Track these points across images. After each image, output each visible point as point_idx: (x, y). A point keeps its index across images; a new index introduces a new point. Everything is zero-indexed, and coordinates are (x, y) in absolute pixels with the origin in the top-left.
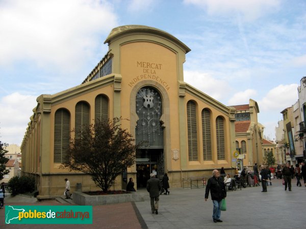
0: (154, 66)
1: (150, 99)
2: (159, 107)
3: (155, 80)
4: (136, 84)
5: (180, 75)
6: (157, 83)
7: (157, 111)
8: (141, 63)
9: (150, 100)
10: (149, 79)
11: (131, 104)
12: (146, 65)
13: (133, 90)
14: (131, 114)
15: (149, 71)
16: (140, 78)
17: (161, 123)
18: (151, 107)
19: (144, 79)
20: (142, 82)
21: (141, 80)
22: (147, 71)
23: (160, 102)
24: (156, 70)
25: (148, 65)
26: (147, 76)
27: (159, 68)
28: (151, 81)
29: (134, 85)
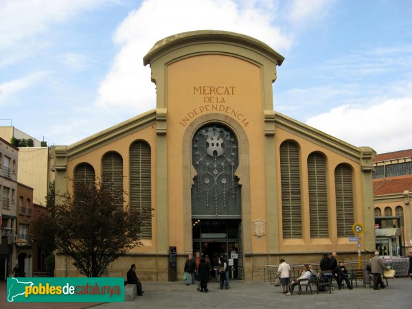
0: (221, 91)
1: (218, 142)
2: (233, 154)
3: (224, 113)
4: (192, 120)
5: (267, 100)
6: (226, 116)
7: (229, 160)
8: (200, 87)
9: (218, 145)
10: (214, 111)
11: (184, 152)
12: (208, 90)
13: (187, 130)
14: (185, 167)
15: (214, 100)
16: (198, 111)
17: (237, 179)
18: (219, 154)
19: (205, 112)
20: (202, 117)
21: (201, 114)
22: (210, 100)
23: (234, 147)
24: (226, 97)
25: (212, 89)
26: (210, 108)
27: (231, 92)
28: (217, 114)
29: (189, 123)
